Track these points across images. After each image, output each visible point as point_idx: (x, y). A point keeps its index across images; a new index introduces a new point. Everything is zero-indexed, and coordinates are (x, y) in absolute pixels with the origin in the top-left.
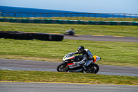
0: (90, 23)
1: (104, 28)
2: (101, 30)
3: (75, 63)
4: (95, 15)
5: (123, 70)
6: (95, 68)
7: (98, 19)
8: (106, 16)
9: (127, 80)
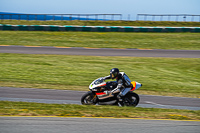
0: (21, 28)
1: (41, 35)
2: (37, 38)
3: (106, 92)
4: (28, 17)
5: (69, 95)
6: (134, 98)
7: (32, 23)
8: (44, 17)
9: (74, 110)
